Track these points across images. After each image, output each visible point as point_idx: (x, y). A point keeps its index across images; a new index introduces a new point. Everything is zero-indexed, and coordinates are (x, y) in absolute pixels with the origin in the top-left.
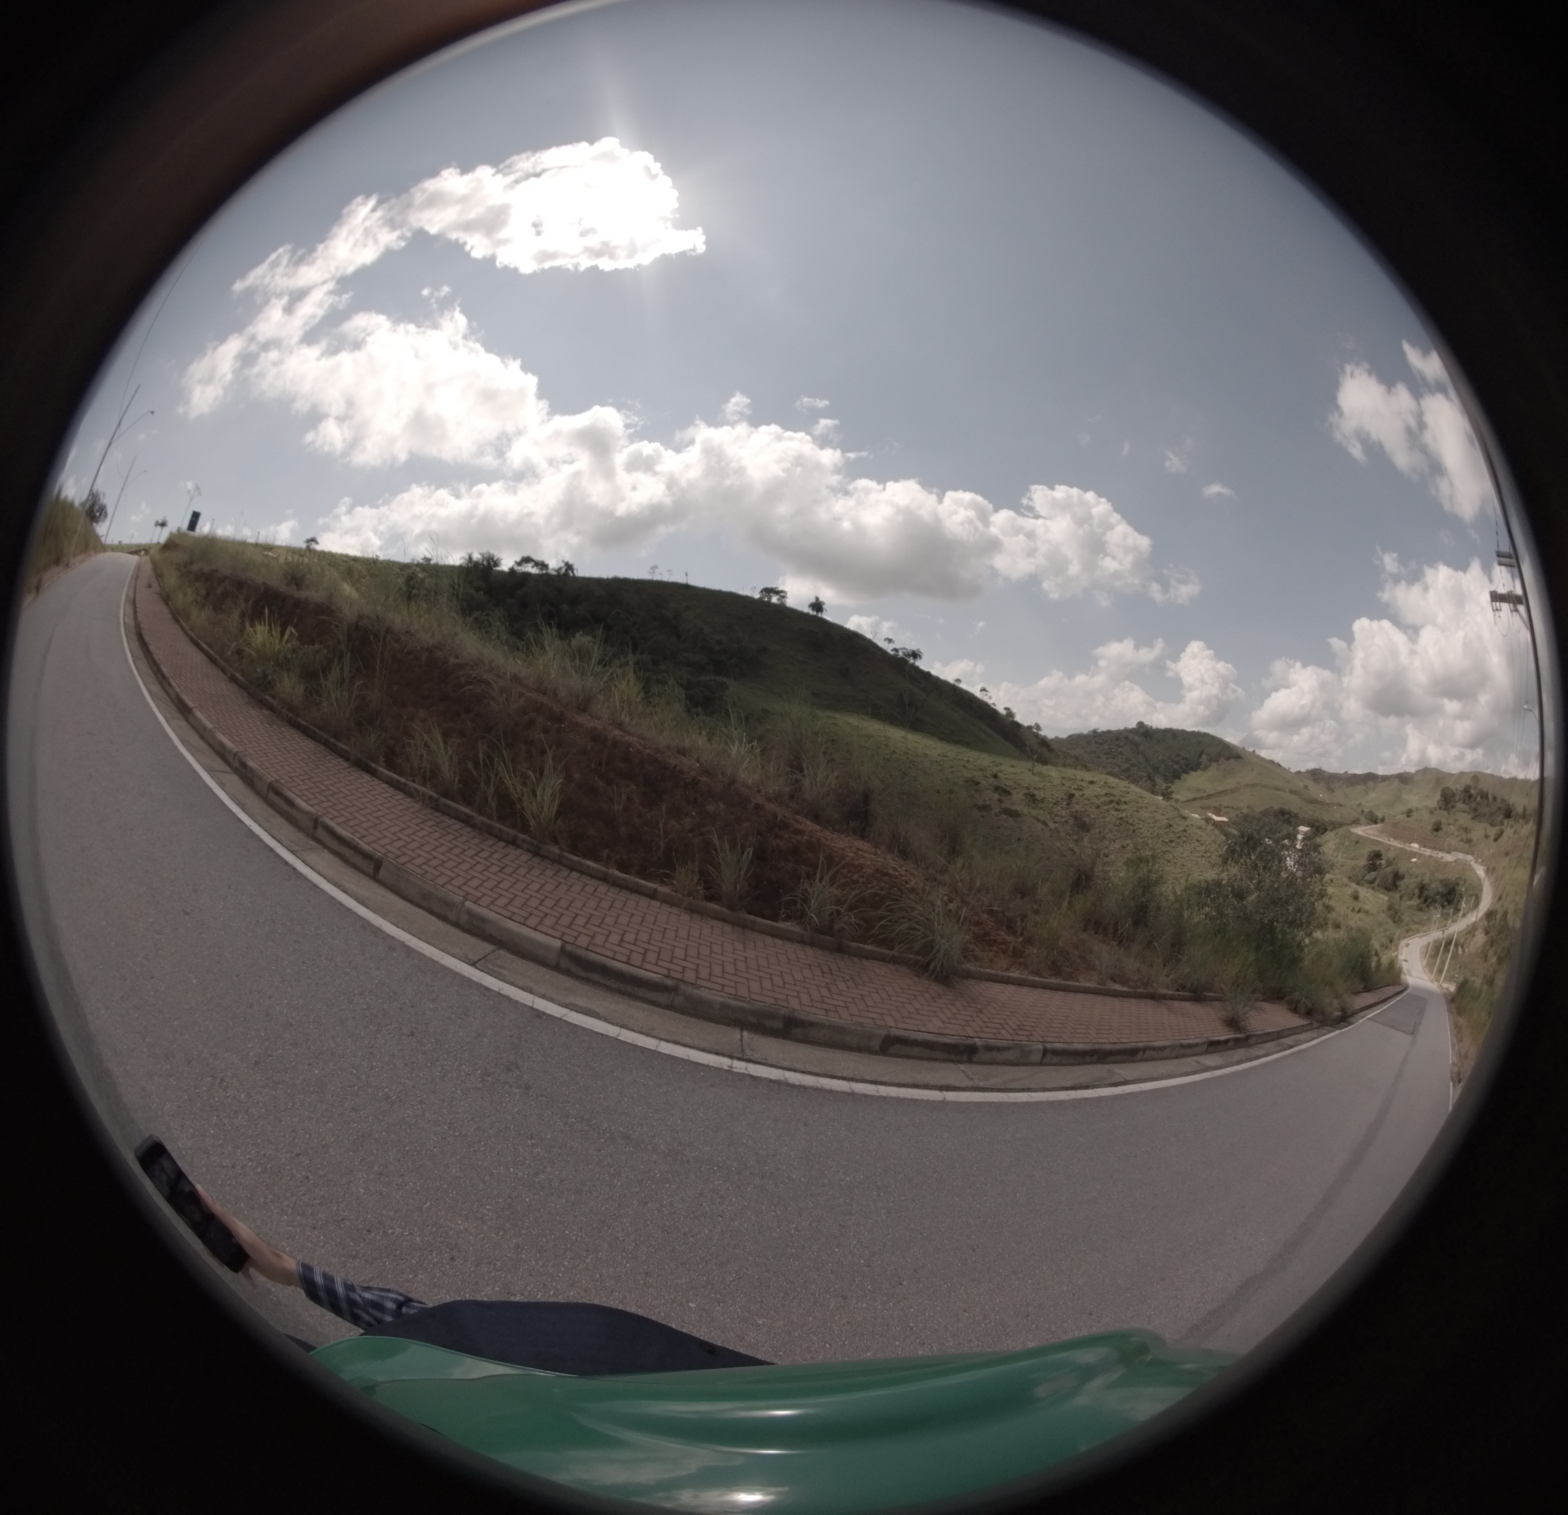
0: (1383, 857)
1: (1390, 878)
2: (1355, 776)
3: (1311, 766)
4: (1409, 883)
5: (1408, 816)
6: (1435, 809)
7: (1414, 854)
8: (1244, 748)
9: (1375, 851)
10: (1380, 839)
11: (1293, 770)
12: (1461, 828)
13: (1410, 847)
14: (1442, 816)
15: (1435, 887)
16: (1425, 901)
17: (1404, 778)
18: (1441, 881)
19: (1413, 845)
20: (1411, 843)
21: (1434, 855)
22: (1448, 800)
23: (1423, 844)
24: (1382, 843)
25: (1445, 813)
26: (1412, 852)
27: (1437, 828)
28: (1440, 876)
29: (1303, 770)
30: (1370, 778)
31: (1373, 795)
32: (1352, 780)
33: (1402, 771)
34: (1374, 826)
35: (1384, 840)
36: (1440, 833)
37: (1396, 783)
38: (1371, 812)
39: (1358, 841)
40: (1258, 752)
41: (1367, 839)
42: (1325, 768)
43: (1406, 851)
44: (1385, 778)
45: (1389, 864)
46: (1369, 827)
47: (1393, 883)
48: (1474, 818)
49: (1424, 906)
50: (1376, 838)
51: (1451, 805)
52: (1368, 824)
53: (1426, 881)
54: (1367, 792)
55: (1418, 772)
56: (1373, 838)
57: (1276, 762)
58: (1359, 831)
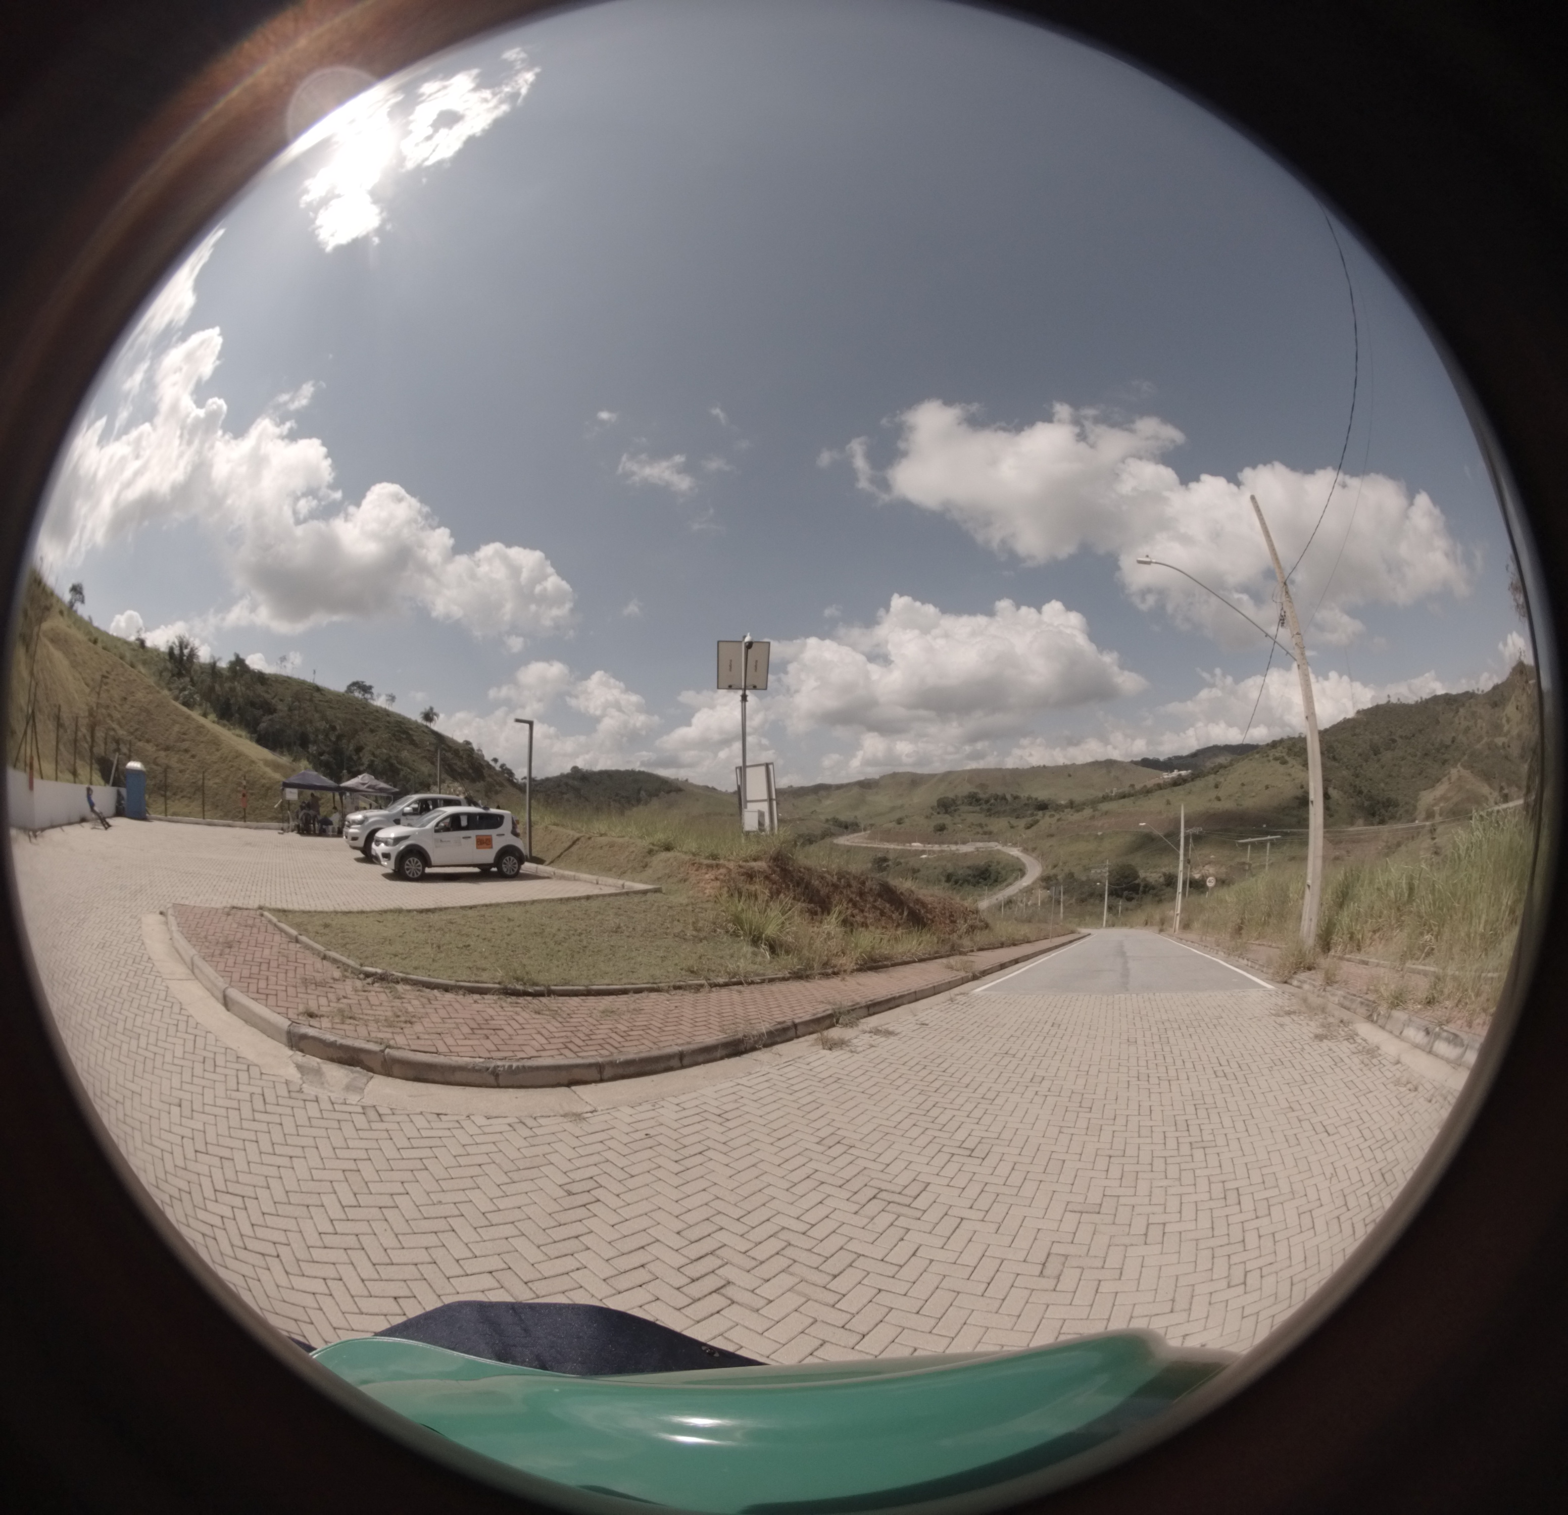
0: (887, 857)
4: (929, 874)
5: (900, 824)
6: (932, 814)
7: (921, 852)
8: (679, 779)
9: (875, 855)
10: (873, 845)
12: (973, 824)
13: (912, 847)
14: (946, 819)
17: (866, 785)
18: (969, 867)
19: (912, 844)
20: (907, 842)
21: (946, 849)
22: (946, 805)
23: (928, 842)
25: (947, 816)
26: (916, 851)
27: (941, 828)
28: (964, 864)
30: (821, 789)
31: (828, 802)
33: (860, 778)
34: (856, 835)
35: (879, 845)
36: (945, 832)
37: (857, 791)
39: (849, 851)
43: (909, 851)
44: (839, 787)
45: (897, 863)
46: (852, 836)
48: (990, 816)
50: (869, 846)
51: (953, 808)
52: (847, 833)
53: (949, 871)
54: (820, 801)
55: (884, 777)
56: (864, 845)
57: (709, 785)
58: (842, 841)
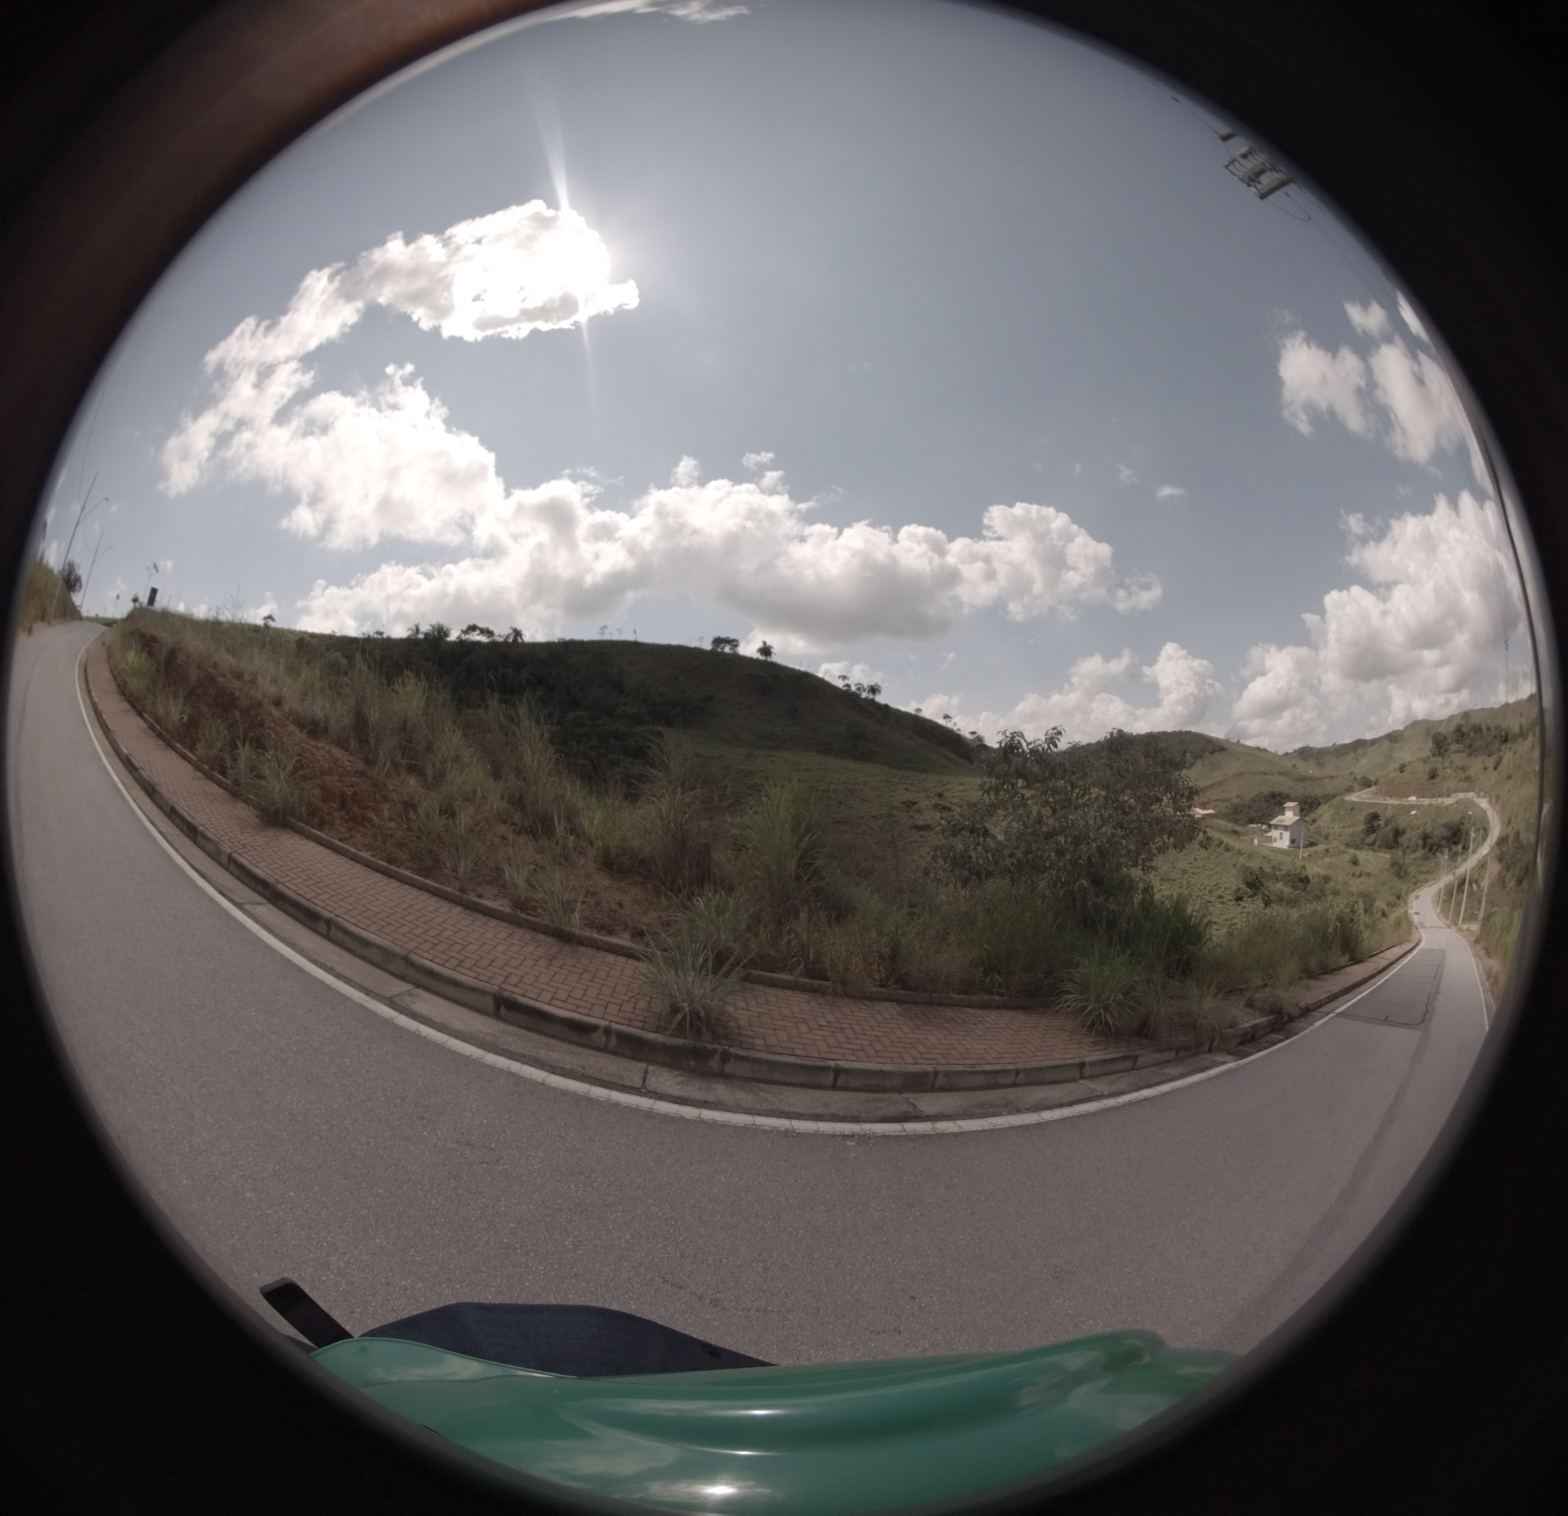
0: (1381, 817)
1: (1391, 835)
2: (1344, 746)
3: (1298, 745)
4: (1412, 836)
5: (1402, 771)
6: (1428, 757)
7: (1412, 807)
8: (1228, 740)
9: (1371, 814)
10: (1375, 801)
11: (1281, 753)
12: (1458, 768)
13: (1408, 801)
14: (1437, 762)
15: (1439, 832)
16: (1431, 849)
17: (1393, 737)
18: (1445, 826)
19: (1410, 799)
20: (1407, 797)
21: (1433, 803)
22: (1440, 745)
23: (1421, 795)
24: (1379, 804)
25: (1439, 758)
26: (1410, 805)
27: (1433, 775)
28: (1442, 821)
29: (1290, 751)
30: (1359, 744)
31: (1364, 761)
32: (1341, 751)
33: (1390, 731)
34: (1368, 790)
35: (1381, 800)
36: (1437, 780)
37: (1386, 745)
38: (1364, 777)
39: (1353, 807)
40: (1242, 742)
41: (1362, 803)
42: (1312, 745)
43: (1403, 805)
44: (1374, 742)
45: (1388, 822)
46: (1363, 792)
47: (1394, 840)
48: (1469, 755)
49: (1430, 855)
50: (1371, 801)
51: (1444, 749)
52: (1362, 789)
53: (1427, 831)
54: (1357, 759)
55: (1406, 728)
56: (1368, 801)
57: (1262, 747)
58: (1353, 798)
